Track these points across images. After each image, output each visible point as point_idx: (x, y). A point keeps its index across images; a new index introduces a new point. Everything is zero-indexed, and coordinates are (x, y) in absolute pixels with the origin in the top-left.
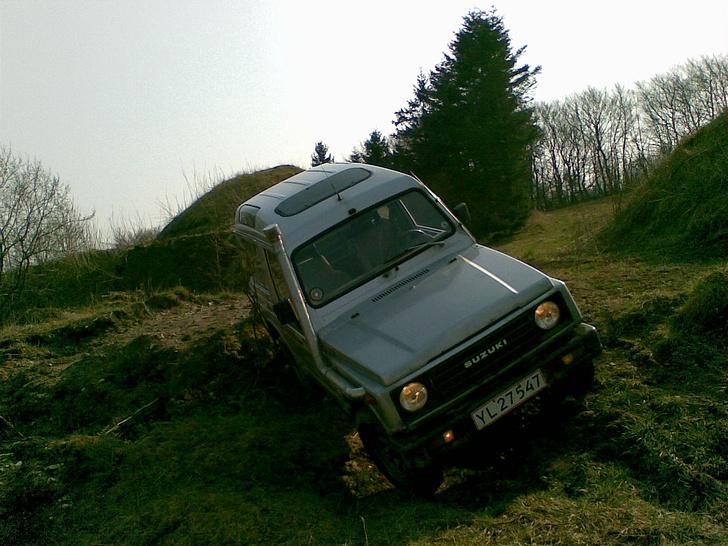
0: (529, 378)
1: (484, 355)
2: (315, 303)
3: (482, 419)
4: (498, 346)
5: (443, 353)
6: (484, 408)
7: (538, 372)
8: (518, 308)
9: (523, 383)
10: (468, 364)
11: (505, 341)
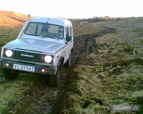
0: (31, 67)
1: (27, 56)
2: (26, 33)
3: (16, 67)
4: (31, 56)
5: (19, 49)
6: (17, 65)
7: (34, 67)
8: (41, 52)
9: (29, 67)
10: (22, 55)
11: (33, 56)
